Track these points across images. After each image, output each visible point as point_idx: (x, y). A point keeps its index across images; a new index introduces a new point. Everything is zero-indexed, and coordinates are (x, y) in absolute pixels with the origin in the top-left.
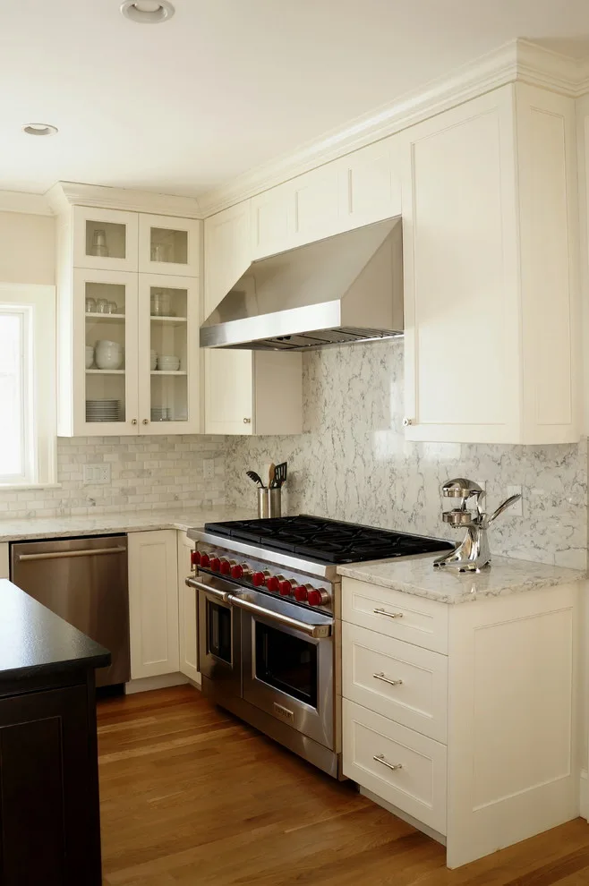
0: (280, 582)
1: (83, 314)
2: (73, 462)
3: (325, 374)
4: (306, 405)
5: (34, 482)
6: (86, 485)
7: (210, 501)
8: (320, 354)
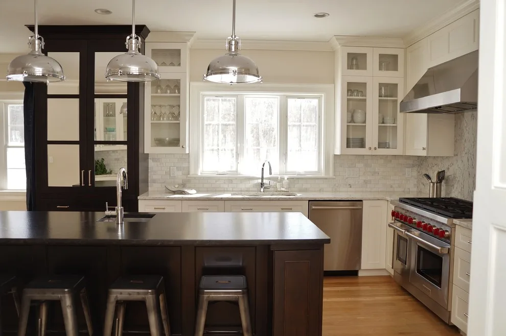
0: (434, 228)
1: (346, 97)
2: (341, 167)
3: (465, 125)
4: (456, 141)
5: (323, 175)
6: (347, 178)
7: (409, 189)
8: (463, 115)
